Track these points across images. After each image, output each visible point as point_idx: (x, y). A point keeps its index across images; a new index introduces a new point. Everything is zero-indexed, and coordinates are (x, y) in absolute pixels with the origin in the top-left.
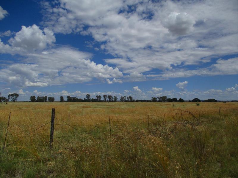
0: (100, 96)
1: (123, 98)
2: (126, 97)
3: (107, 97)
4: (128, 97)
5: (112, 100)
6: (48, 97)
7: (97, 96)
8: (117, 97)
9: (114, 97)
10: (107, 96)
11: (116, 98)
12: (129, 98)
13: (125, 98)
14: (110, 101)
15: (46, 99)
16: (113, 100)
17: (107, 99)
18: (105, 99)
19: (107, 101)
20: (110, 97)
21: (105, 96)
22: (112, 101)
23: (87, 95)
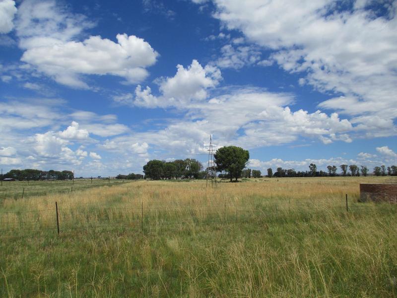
0: (334, 167)
1: (379, 169)
2: (386, 168)
3: (349, 168)
4: (389, 168)
5: (358, 173)
6: (252, 170)
7: (329, 168)
8: (368, 168)
9: (361, 168)
10: (347, 166)
11: (366, 169)
12: (391, 169)
13: (383, 169)
14: (353, 175)
15: (250, 173)
16: (360, 172)
17: (349, 171)
18: (345, 172)
19: (349, 175)
20: (353, 168)
21: (343, 167)
22: (358, 175)
23: (312, 165)
